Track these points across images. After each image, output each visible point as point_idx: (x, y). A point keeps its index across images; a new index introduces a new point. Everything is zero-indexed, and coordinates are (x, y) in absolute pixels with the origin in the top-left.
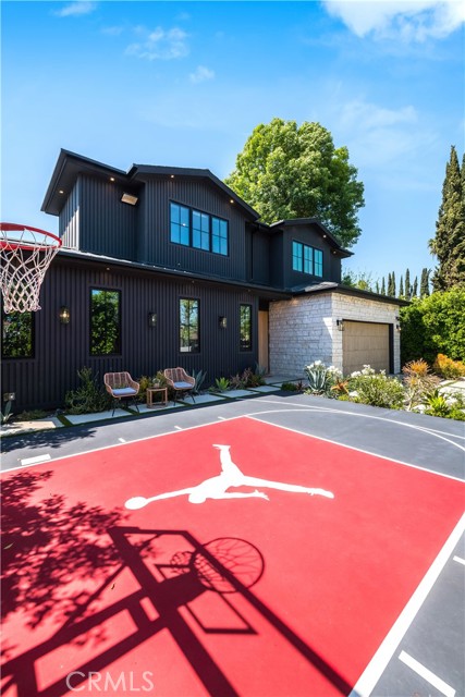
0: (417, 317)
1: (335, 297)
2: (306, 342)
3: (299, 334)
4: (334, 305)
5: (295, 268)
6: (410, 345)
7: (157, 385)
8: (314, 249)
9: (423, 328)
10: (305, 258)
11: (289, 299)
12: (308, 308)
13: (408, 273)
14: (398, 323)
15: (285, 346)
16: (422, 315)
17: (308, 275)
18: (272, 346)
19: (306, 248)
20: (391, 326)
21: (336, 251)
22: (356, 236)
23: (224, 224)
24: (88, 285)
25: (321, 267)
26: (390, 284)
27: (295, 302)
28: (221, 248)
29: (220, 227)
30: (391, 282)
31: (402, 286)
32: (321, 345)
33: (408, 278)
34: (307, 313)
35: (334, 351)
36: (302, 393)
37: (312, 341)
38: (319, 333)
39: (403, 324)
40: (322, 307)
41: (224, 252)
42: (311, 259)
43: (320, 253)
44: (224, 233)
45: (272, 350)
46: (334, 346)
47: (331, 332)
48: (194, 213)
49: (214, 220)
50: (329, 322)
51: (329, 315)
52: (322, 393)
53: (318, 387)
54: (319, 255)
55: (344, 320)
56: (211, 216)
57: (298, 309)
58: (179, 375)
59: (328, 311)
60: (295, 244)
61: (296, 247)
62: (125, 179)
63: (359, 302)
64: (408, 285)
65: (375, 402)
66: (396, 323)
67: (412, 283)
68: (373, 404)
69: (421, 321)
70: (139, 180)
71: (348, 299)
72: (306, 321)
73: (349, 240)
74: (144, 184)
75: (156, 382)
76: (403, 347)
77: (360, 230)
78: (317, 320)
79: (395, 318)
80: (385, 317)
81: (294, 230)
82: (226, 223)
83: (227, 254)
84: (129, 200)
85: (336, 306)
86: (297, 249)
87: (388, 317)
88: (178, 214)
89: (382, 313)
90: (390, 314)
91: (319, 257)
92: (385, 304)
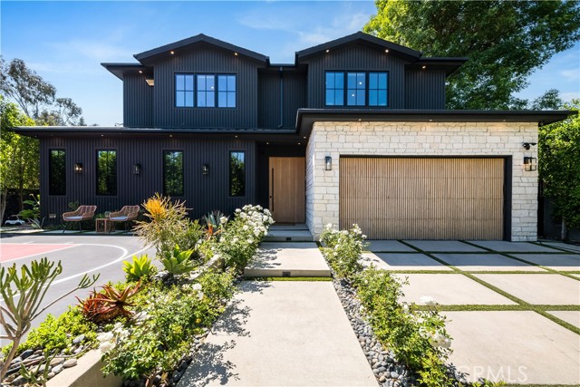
1: (319, 127)
4: (319, 137)
5: (329, 103)
8: (368, 73)
10: (347, 88)
19: (351, 74)
21: (425, 66)
25: (383, 92)
35: (316, 197)
38: (312, 175)
42: (361, 87)
43: (383, 75)
46: (318, 191)
47: (314, 172)
54: (379, 79)
56: (216, 76)
60: (329, 75)
66: (521, 154)
71: (357, 126)
79: (520, 146)
80: (476, 146)
81: (328, 58)
82: (234, 78)
83: (234, 106)
84: (151, 83)
85: (324, 139)
86: (333, 80)
87: (488, 145)
88: (183, 82)
89: (466, 139)
90: (497, 139)
91: (379, 81)
92: (479, 124)
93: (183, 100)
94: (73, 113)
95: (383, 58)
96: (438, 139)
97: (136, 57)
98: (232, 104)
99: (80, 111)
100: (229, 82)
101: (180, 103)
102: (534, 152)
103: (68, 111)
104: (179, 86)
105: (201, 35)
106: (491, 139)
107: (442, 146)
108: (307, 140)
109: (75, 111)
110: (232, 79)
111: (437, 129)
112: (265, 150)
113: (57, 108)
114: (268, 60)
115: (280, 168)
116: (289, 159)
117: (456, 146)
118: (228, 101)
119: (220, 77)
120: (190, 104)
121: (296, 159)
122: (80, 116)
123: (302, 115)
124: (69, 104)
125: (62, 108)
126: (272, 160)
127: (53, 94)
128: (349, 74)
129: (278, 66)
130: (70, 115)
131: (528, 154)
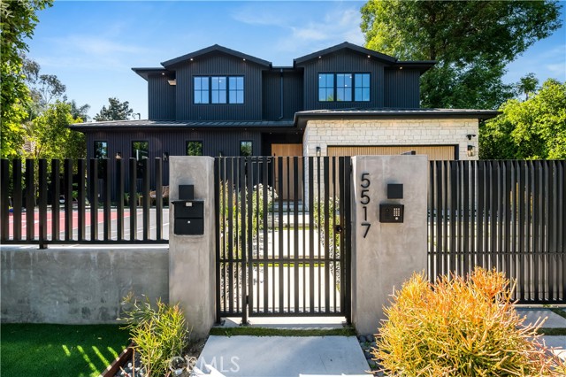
1: (312, 124)
4: (312, 132)
5: (323, 99)
8: (354, 74)
10: (336, 86)
17: (344, 103)
20: (457, 147)
21: (401, 67)
24: (131, 140)
25: (367, 90)
42: (348, 85)
43: (367, 75)
55: (330, 146)
56: (228, 77)
60: (321, 76)
66: (466, 143)
71: (340, 124)
79: (465, 137)
80: (431, 137)
81: (320, 63)
82: (242, 78)
83: (242, 102)
84: (172, 83)
85: (315, 133)
86: (325, 80)
87: (440, 137)
88: (200, 83)
89: (424, 133)
90: (447, 132)
91: (363, 80)
92: (433, 120)
93: (200, 98)
94: (57, 90)
95: (366, 62)
96: (402, 132)
97: (162, 64)
98: (241, 100)
99: (63, 88)
100: (238, 83)
101: (197, 101)
102: (475, 142)
103: (52, 88)
104: (197, 86)
105: (216, 45)
106: (442, 132)
107: (405, 138)
108: (304, 131)
109: (59, 88)
110: (241, 80)
111: (401, 125)
112: (268, 139)
113: (41, 86)
114: (271, 65)
115: (281, 151)
116: (289, 145)
117: (416, 137)
118: (238, 98)
119: (231, 78)
120: (206, 101)
121: (295, 145)
122: (64, 94)
123: (298, 116)
124: (53, 81)
125: (46, 86)
126: (273, 146)
127: (37, 72)
128: (338, 75)
129: (279, 69)
130: (54, 93)
131: (470, 143)
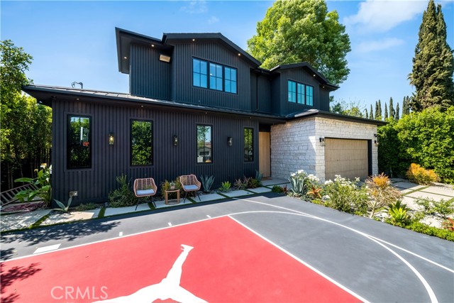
0: (392, 134)
1: (317, 120)
2: (296, 155)
3: (291, 148)
4: (317, 126)
5: (290, 100)
6: (387, 156)
7: (173, 188)
8: (305, 85)
9: (398, 143)
10: (297, 92)
11: (285, 123)
12: (298, 129)
13: (391, 100)
14: (376, 139)
15: (282, 157)
16: (398, 132)
17: (301, 105)
18: (272, 157)
19: (299, 85)
20: (369, 141)
21: (324, 87)
22: (346, 74)
23: (234, 71)
24: (129, 118)
25: (311, 98)
26: (377, 109)
27: (288, 125)
28: (231, 88)
29: (231, 74)
30: (378, 108)
31: (386, 110)
32: (307, 157)
33: (391, 104)
34: (297, 133)
35: (316, 162)
36: (286, 194)
37: (301, 154)
38: (305, 148)
39: (380, 139)
40: (308, 128)
41: (234, 91)
42: (303, 92)
43: (311, 88)
44: (234, 78)
45: (272, 160)
46: (317, 158)
47: (314, 147)
48: (211, 65)
49: (226, 69)
50: (313, 140)
51: (313, 134)
52: (300, 196)
53: (298, 192)
54: (310, 90)
55: (326, 138)
56: (224, 66)
57: (290, 130)
58: (192, 180)
59: (312, 131)
60: (290, 83)
61: (291, 85)
62: (160, 45)
63: (340, 123)
64: (392, 110)
65: (341, 207)
66: (374, 139)
67: (395, 108)
68: (340, 209)
69: (397, 137)
70: (169, 45)
71: (330, 121)
72: (296, 139)
73: (340, 78)
74: (173, 47)
75: (172, 185)
76: (380, 157)
77: (348, 70)
78: (304, 138)
79: (373, 135)
80: (364, 135)
81: (289, 72)
85: (319, 127)
88: (199, 66)
89: (361, 131)
93: (199, 81)
95: (312, 79)
101: (196, 83)
105: (220, 34)
106: (367, 132)
111: (354, 125)
117: (359, 134)
